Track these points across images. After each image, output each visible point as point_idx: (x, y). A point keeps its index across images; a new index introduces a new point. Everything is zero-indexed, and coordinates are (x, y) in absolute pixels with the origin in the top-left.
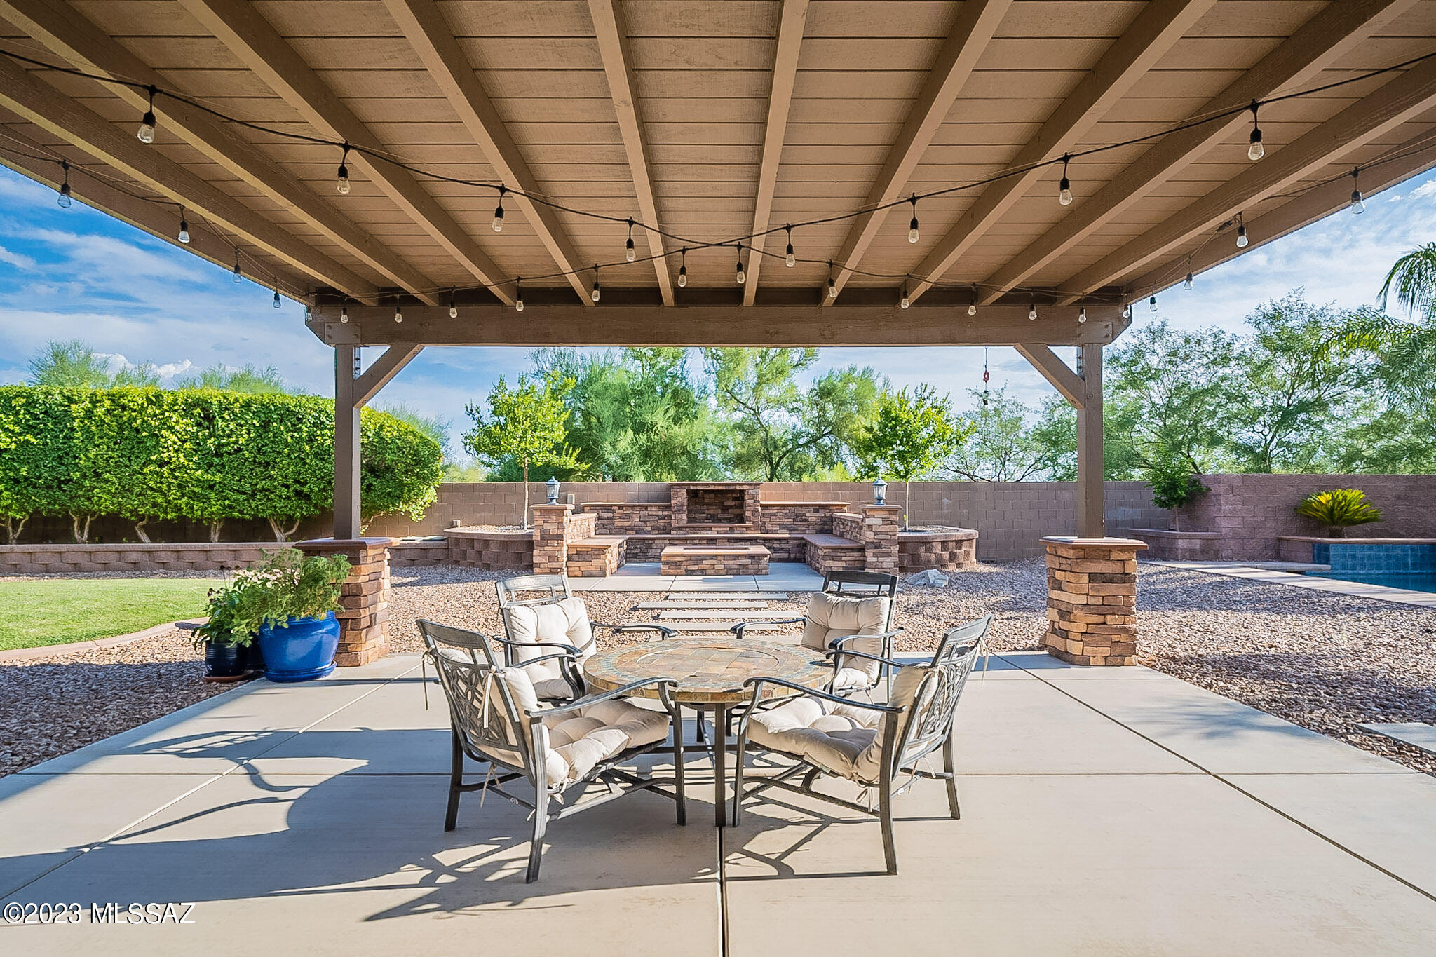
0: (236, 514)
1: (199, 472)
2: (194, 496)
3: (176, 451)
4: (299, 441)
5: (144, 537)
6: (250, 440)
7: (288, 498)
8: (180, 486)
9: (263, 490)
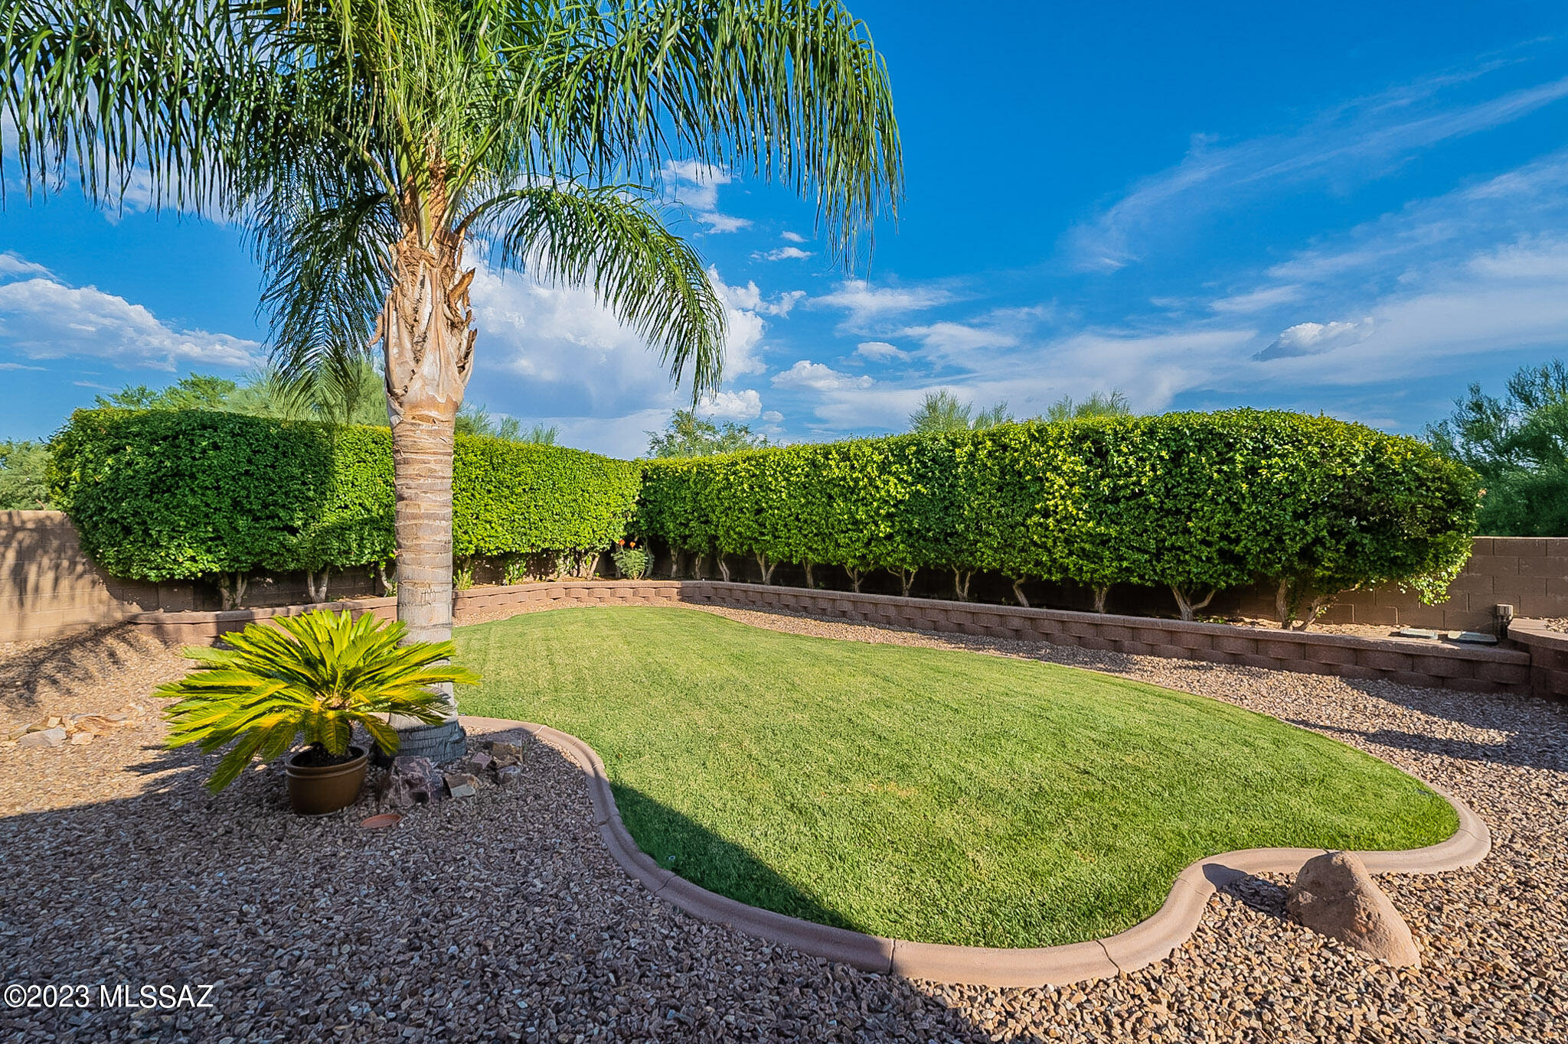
0: (1135, 580)
1: (1091, 524)
2: (1084, 554)
3: (1063, 498)
4: (1229, 477)
5: (1022, 598)
6: (1156, 479)
7: (1209, 559)
8: (1067, 541)
9: (1173, 547)
